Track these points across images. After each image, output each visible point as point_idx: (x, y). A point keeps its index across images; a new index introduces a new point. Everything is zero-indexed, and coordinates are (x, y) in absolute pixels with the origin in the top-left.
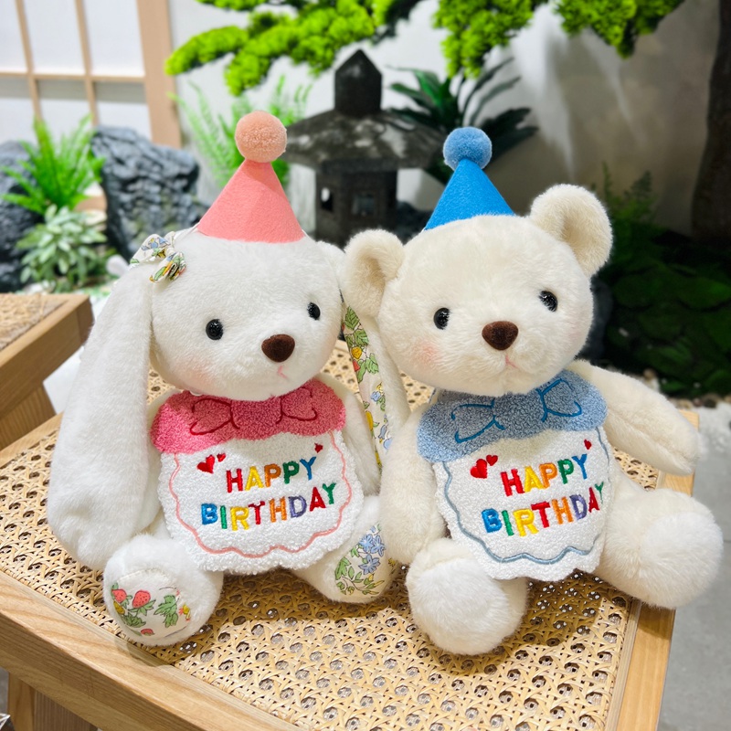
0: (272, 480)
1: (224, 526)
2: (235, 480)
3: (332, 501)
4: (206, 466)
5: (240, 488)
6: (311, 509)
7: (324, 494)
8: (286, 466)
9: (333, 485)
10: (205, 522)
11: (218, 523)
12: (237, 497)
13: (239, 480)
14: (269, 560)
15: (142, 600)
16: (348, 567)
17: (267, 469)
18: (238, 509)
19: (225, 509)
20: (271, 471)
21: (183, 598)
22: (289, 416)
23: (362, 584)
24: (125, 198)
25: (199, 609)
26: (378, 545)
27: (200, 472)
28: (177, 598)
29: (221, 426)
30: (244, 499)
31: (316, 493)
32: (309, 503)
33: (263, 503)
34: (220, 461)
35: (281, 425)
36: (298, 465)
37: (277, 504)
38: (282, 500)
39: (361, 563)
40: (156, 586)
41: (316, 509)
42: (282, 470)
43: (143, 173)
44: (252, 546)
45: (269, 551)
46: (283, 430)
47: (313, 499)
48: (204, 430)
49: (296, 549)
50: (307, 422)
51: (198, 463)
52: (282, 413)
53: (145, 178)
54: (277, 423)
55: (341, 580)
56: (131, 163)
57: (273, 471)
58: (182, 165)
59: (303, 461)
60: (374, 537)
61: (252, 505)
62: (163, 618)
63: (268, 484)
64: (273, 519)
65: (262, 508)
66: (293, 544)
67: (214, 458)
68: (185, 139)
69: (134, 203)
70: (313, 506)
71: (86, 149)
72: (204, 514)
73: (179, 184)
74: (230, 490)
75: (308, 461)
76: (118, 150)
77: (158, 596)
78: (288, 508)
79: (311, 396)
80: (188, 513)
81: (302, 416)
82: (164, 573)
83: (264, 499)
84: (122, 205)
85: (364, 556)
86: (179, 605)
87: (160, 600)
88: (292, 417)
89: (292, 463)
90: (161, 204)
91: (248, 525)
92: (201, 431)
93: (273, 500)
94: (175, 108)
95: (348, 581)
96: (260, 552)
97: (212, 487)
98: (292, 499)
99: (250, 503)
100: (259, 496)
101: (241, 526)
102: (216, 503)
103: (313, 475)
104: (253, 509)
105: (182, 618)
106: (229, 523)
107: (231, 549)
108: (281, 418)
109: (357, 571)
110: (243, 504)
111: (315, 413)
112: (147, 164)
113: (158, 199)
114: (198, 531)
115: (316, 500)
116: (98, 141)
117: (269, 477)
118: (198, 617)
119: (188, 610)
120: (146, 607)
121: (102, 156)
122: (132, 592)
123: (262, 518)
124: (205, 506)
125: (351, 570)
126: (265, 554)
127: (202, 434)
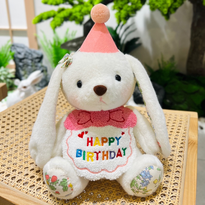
0: (104, 144)
1: (84, 159)
2: (90, 142)
3: (124, 155)
4: (81, 136)
5: (92, 145)
6: (117, 157)
7: (122, 152)
8: (110, 139)
9: (125, 149)
10: (77, 156)
11: (82, 157)
12: (90, 149)
13: (91, 142)
14: (101, 175)
15: (54, 179)
16: (136, 183)
17: (103, 139)
18: (90, 153)
19: (85, 152)
20: (104, 140)
21: (70, 180)
22: (112, 119)
23: (142, 190)
24: (21, 64)
25: (76, 186)
26: (148, 175)
27: (79, 137)
28: (67, 180)
29: (88, 122)
30: (92, 149)
31: (119, 151)
32: (116, 154)
33: (100, 152)
34: (86, 134)
35: (109, 122)
36: (114, 139)
37: (105, 153)
38: (107, 152)
39: (141, 182)
40: (59, 174)
41: (118, 157)
42: (108, 140)
43: (26, 57)
44: (94, 168)
45: (101, 171)
46: (110, 124)
47: (118, 153)
48: (82, 123)
49: (111, 171)
50: (119, 123)
51: (78, 134)
52: (110, 118)
53: (27, 58)
54: (108, 121)
55: (133, 188)
56: (23, 54)
57: (105, 140)
58: (38, 54)
59: (116, 138)
60: (147, 172)
61: (95, 152)
62: (62, 187)
63: (103, 145)
64: (103, 159)
65: (99, 154)
66: (110, 169)
67: (84, 133)
68: (39, 47)
69: (23, 65)
70: (118, 155)
71: (9, 50)
72: (77, 153)
73: (37, 60)
74: (88, 145)
75: (118, 138)
76: (19, 50)
77: (60, 179)
78: (109, 155)
79: (123, 113)
80: (71, 152)
81: (117, 120)
82: (63, 170)
83: (100, 151)
84: (20, 66)
85: (142, 179)
86: (68, 183)
87: (61, 180)
88: (114, 120)
89: (112, 138)
90: (32, 66)
91: (93, 160)
92: (81, 123)
93: (104, 151)
94: (36, 38)
95: (136, 189)
96: (97, 171)
97: (82, 143)
98: (111, 152)
99: (95, 151)
100: (98, 149)
101: (90, 160)
102: (82, 149)
103: (119, 144)
104: (96, 154)
105: (69, 188)
106: (86, 158)
107: (86, 168)
108: (109, 120)
109: (139, 185)
110: (92, 151)
111: (124, 119)
112: (27, 54)
113: (31, 64)
114: (74, 159)
115: (119, 153)
116: (13, 47)
117: (103, 142)
118: (76, 189)
119: (72, 186)
120: (56, 182)
121: (14, 52)
122: (51, 176)
123: (99, 158)
124: (78, 150)
125: (137, 184)
126: (99, 172)
127: (82, 124)
